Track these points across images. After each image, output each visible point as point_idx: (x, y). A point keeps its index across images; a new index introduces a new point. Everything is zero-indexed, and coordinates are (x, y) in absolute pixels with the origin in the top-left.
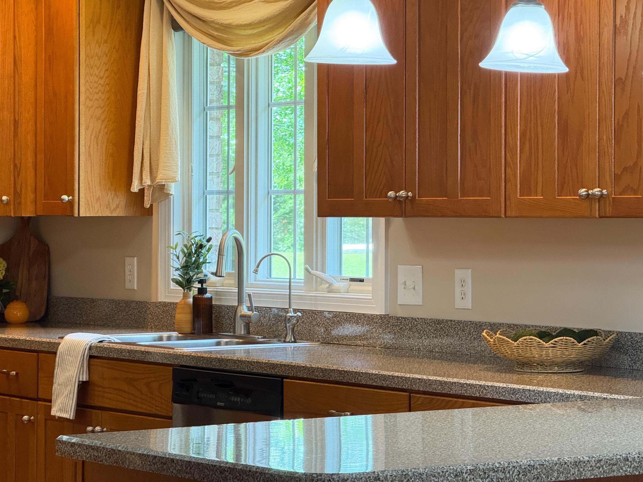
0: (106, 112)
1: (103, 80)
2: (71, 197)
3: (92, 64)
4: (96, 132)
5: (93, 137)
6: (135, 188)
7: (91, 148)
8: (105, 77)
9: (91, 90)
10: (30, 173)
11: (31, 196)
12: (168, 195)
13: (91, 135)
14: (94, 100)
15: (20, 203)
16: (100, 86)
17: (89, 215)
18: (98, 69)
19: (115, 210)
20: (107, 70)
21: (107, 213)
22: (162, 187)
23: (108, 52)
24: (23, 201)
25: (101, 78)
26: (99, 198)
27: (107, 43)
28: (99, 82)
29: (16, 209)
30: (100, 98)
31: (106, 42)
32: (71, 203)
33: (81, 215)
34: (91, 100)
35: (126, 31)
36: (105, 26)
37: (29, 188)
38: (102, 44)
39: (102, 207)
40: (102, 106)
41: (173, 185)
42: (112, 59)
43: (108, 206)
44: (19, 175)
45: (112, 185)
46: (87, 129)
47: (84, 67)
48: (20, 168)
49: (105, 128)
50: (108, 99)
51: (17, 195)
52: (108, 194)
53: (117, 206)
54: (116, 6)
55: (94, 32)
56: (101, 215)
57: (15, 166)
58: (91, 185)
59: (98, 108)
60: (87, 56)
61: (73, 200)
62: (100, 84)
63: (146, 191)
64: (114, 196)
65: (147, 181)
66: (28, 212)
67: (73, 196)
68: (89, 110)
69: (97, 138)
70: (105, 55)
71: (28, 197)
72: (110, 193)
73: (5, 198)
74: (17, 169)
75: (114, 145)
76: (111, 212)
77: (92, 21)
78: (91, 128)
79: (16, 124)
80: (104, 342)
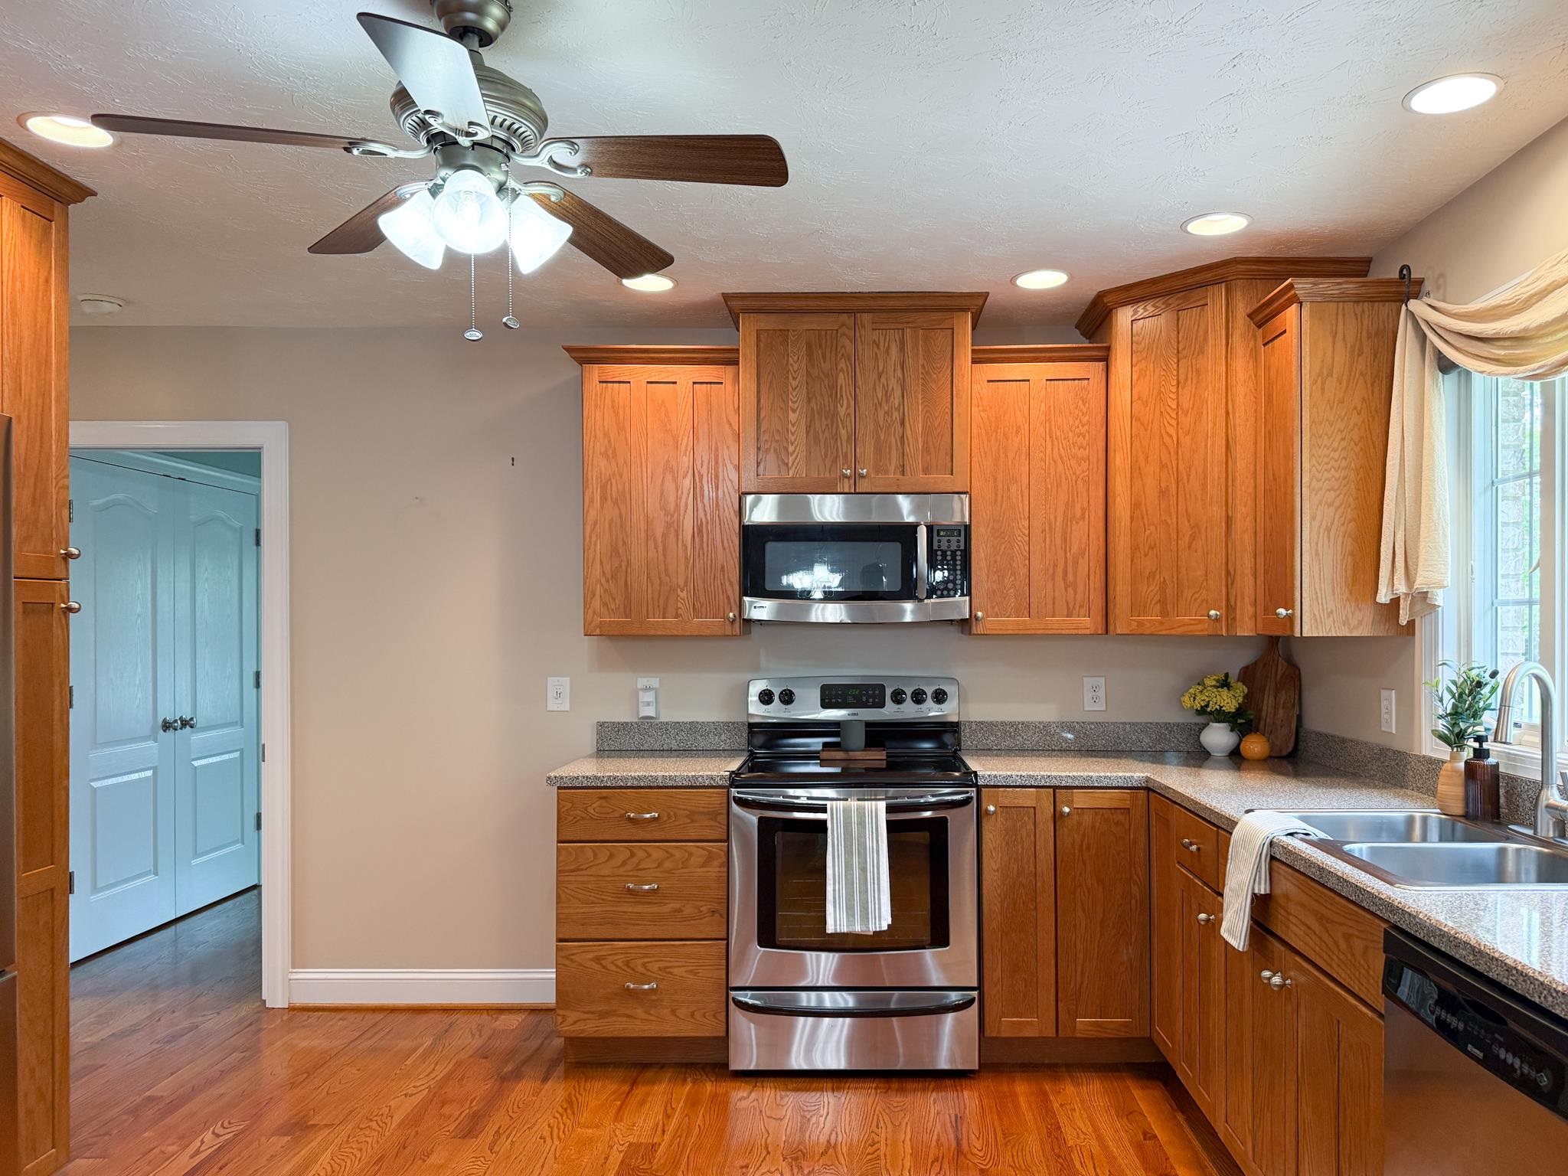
0: (1342, 496)
1: (1338, 453)
2: (1290, 611)
3: (1320, 432)
4: (1327, 523)
5: (1322, 530)
6: (1383, 597)
7: (1320, 545)
8: (1340, 449)
9: (1319, 468)
10: (1249, 580)
11: (1250, 610)
12: (1435, 607)
13: (1319, 527)
14: (1323, 480)
15: (1234, 619)
16: (1333, 461)
17: (1317, 635)
18: (1329, 438)
19: (1356, 627)
20: (1343, 439)
21: (1344, 632)
22: (1424, 595)
23: (1345, 415)
24: (1238, 617)
25: (1335, 450)
26: (1332, 612)
27: (1343, 403)
28: (1331, 456)
29: (1230, 626)
30: (1333, 476)
31: (1342, 401)
32: (1290, 618)
33: (1304, 635)
34: (1318, 481)
35: (1372, 385)
36: (1340, 381)
37: (1247, 600)
38: (1336, 405)
39: (1336, 623)
40: (1336, 487)
41: (1440, 592)
42: (1352, 424)
43: (1346, 623)
44: (1232, 584)
45: (1351, 593)
46: (1313, 518)
47: (1308, 436)
48: (1234, 576)
49: (1341, 517)
50: (1345, 478)
51: (1230, 608)
52: (1345, 607)
53: (1360, 623)
54: (1357, 351)
55: (1323, 389)
56: (1335, 635)
57: (1228, 573)
58: (1319, 595)
59: (1329, 490)
60: (1312, 422)
61: (1293, 614)
62: (1333, 458)
63: (1402, 602)
64: (1355, 609)
65: (1401, 588)
66: (1246, 629)
67: (1293, 610)
68: (1316, 495)
69: (1328, 530)
70: (1339, 420)
71: (1246, 611)
72: (1348, 605)
73: (1212, 612)
74: (1230, 577)
75: (1356, 540)
76: (1351, 630)
77: (1320, 374)
78: (1319, 518)
79: (1229, 521)
80: (1296, 835)
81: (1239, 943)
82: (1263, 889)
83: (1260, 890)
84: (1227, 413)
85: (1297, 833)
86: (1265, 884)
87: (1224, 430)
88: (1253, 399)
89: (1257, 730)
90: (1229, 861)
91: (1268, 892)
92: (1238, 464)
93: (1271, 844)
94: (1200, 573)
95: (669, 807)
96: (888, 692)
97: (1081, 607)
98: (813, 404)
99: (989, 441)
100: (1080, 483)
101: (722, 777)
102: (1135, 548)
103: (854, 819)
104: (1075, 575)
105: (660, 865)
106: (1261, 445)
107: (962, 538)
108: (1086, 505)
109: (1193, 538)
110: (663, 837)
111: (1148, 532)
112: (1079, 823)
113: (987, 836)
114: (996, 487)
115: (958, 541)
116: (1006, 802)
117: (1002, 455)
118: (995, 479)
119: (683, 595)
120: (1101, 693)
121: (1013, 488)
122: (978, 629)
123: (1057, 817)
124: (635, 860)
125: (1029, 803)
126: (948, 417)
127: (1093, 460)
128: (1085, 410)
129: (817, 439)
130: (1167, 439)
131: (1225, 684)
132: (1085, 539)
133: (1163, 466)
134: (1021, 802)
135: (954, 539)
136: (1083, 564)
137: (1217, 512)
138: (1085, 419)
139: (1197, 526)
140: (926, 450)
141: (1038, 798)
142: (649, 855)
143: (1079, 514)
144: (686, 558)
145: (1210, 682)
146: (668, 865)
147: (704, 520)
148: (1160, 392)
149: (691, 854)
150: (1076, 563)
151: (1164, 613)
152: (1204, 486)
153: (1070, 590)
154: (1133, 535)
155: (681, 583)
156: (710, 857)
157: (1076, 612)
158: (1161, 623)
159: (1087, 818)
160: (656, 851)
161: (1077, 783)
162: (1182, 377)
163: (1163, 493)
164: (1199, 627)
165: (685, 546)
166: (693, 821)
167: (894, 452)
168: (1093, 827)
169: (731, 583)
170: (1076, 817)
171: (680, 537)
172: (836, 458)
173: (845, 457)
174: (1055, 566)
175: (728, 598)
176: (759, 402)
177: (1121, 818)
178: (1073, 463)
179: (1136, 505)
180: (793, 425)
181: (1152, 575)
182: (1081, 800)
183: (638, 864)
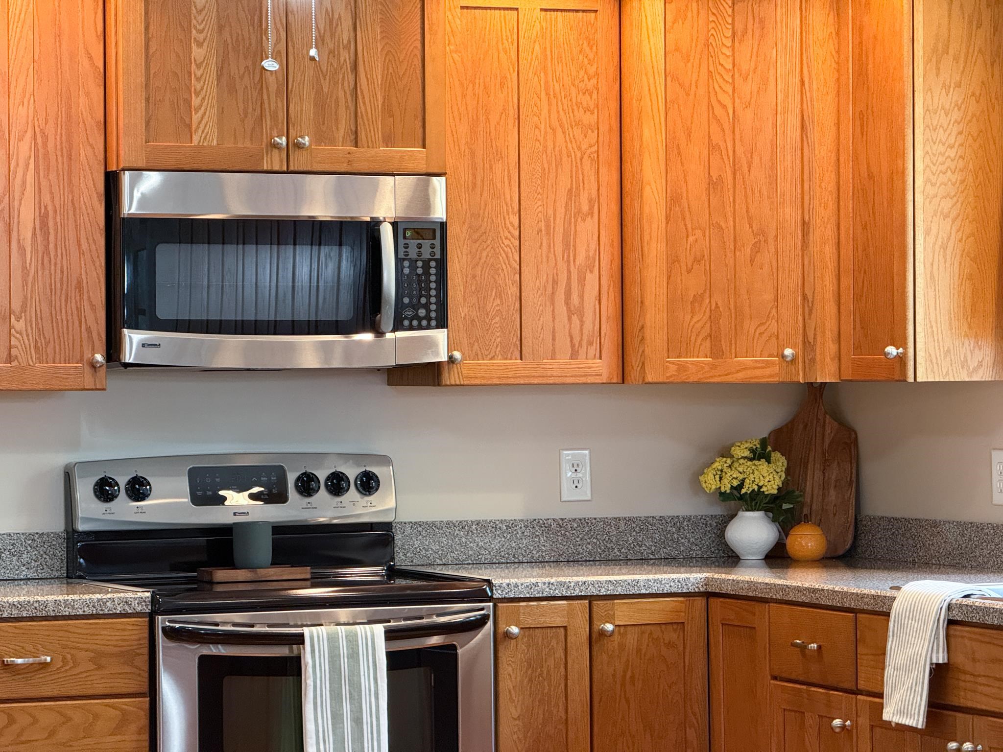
0: (959, 205)
1: (954, 150)
2: (901, 350)
3: (935, 123)
4: (943, 238)
5: (937, 247)
7: (935, 267)
8: (956, 146)
9: (934, 169)
10: (831, 308)
11: (832, 347)
13: (935, 244)
14: (938, 184)
15: (813, 361)
16: (949, 160)
17: (933, 380)
18: (945, 131)
19: (975, 370)
20: (960, 133)
21: (963, 376)
23: (962, 103)
24: (818, 357)
25: (952, 147)
26: (949, 351)
27: (960, 86)
28: (947, 154)
29: (807, 369)
30: (949, 180)
32: (901, 360)
33: (919, 380)
34: (933, 185)
35: (992, 65)
36: (956, 59)
37: (828, 334)
38: (952, 89)
39: (954, 365)
40: (952, 194)
42: (970, 114)
43: (964, 364)
44: (810, 314)
45: (970, 327)
46: (927, 233)
47: (922, 129)
48: (813, 302)
49: (958, 231)
50: (962, 182)
51: (808, 345)
52: (963, 344)
53: (980, 364)
54: (975, 23)
55: (938, 69)
56: (952, 380)
57: (805, 297)
58: (935, 329)
59: (945, 197)
60: (927, 110)
61: (905, 354)
62: (949, 157)
64: (974, 347)
66: (826, 375)
67: (905, 348)
68: (930, 202)
69: (944, 247)
70: (956, 108)
71: (827, 349)
72: (967, 342)
73: (788, 352)
74: (807, 302)
75: (974, 260)
76: (970, 374)
77: (935, 50)
78: (934, 231)
79: (805, 225)
80: (972, 596)
81: (918, 720)
82: (941, 658)
83: (938, 659)
84: (802, 83)
85: (972, 594)
86: (943, 652)
87: (799, 106)
88: (834, 65)
89: (807, 519)
90: (890, 639)
91: (946, 661)
92: (817, 152)
93: (950, 607)
94: (769, 296)
95: (64, 647)
96: (291, 478)
97: (590, 343)
98: (226, 35)
99: (464, 96)
100: (587, 162)
101: (141, 601)
102: (673, 261)
103: (344, 650)
104: (581, 297)
105: (52, 734)
106: (848, 128)
107: (437, 242)
108: (594, 193)
109: (757, 249)
110: (55, 693)
111: (691, 239)
112: (622, 647)
113: (506, 669)
114: (474, 167)
115: (433, 246)
116: (529, 622)
117: (482, 118)
118: (473, 154)
119: (20, 325)
120: (585, 473)
121: (498, 167)
122: (450, 377)
123: (595, 638)
124: (15, 728)
125: (558, 621)
126: (418, 62)
127: (604, 128)
128: (591, 56)
129: (232, 89)
130: (718, 110)
131: (760, 454)
132: (594, 245)
133: (712, 147)
134: (548, 621)
135: (426, 243)
136: (591, 279)
137: (790, 215)
138: (592, 70)
139: (762, 232)
140: (388, 111)
141: (570, 613)
142: (35, 721)
143: (585, 208)
144: (24, 267)
145: (741, 451)
146: (63, 734)
147: (50, 208)
148: (707, 45)
149: (96, 716)
150: (582, 281)
151: (716, 352)
152: (773, 180)
153: (575, 319)
154: (670, 241)
155: (16, 305)
156: (124, 719)
157: (582, 352)
158: (713, 367)
159: (632, 639)
160: (46, 713)
161: (619, 591)
162: (739, 27)
163: (713, 185)
164: (767, 371)
165: (22, 249)
166: (100, 667)
167: (342, 111)
168: (639, 650)
169: (93, 306)
170: (616, 637)
171: (14, 235)
172: (261, 117)
173: (274, 117)
174: (555, 282)
175: (89, 330)
176: (147, 28)
177: (674, 636)
178: (577, 132)
179: (674, 200)
180: (199, 66)
181: (698, 299)
182: (624, 613)
183: (19, 735)
